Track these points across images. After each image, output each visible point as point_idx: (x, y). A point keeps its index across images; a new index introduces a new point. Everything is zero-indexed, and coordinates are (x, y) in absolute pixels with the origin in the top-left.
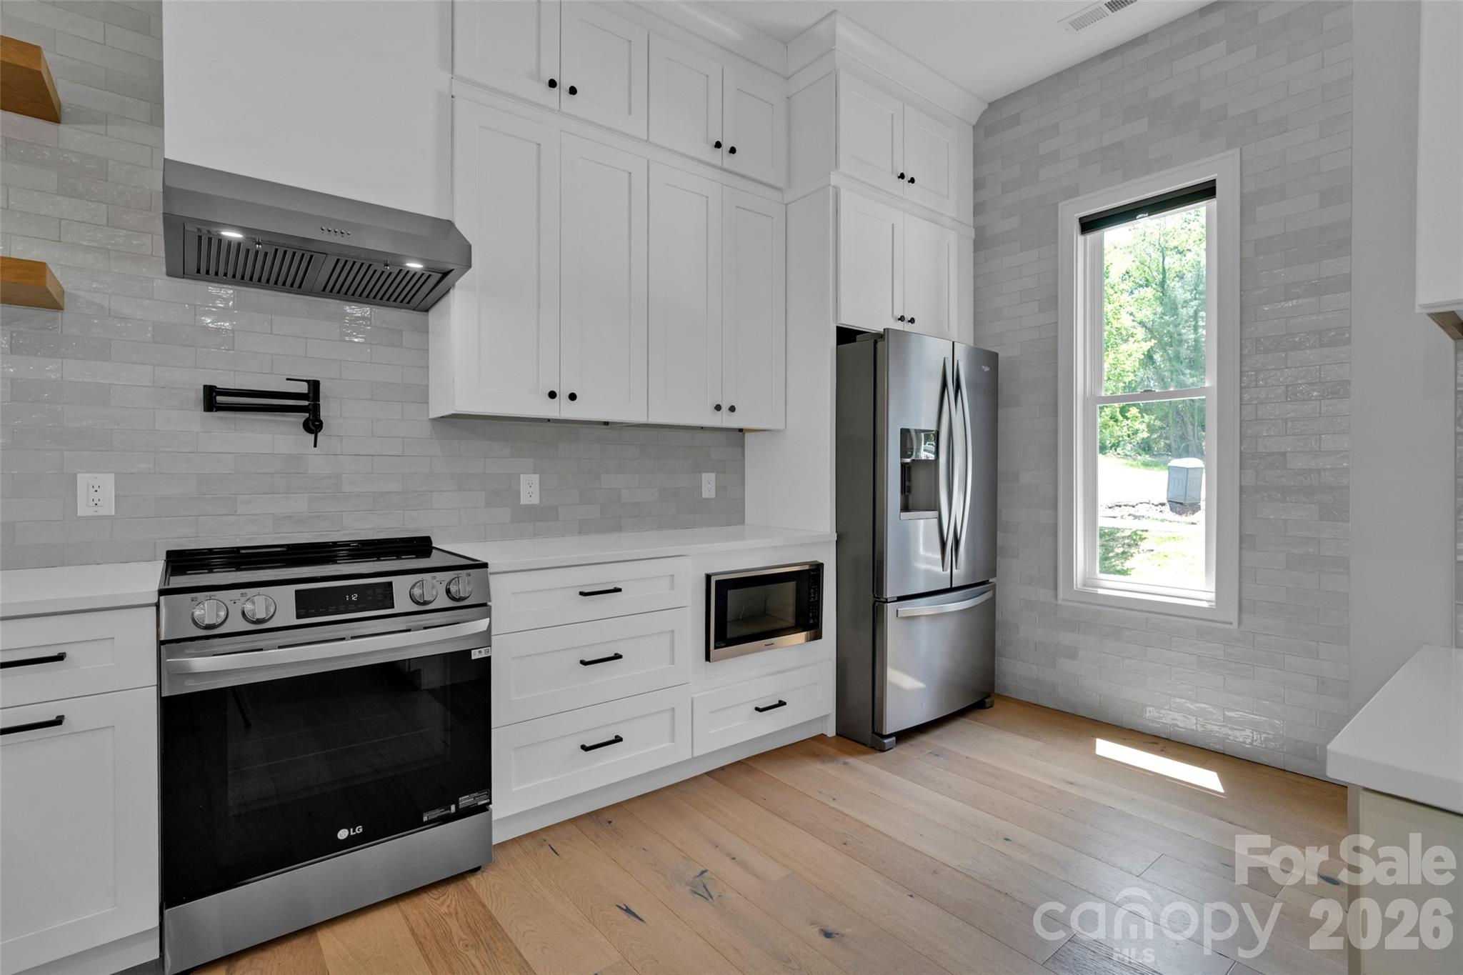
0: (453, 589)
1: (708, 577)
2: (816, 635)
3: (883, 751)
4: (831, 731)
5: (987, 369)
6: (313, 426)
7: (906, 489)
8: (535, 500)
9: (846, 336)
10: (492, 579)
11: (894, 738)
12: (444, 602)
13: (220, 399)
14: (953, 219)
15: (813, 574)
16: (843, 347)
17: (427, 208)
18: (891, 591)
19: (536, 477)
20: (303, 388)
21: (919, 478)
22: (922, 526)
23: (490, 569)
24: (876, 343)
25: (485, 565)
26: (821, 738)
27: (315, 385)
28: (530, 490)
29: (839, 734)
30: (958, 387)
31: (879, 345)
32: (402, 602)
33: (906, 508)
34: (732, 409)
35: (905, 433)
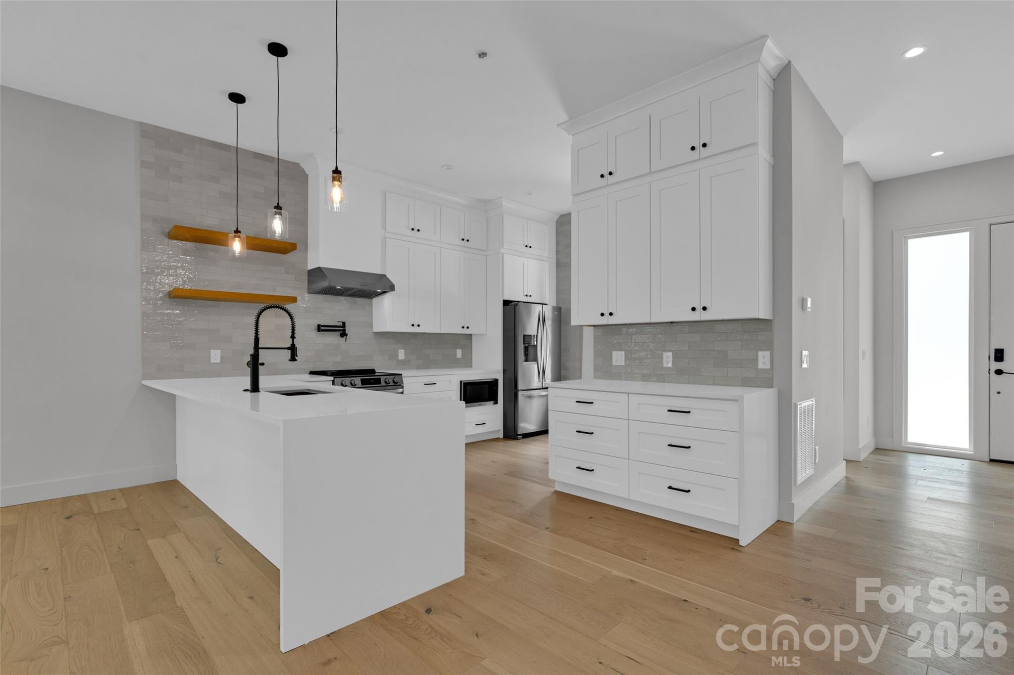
0: (395, 380)
1: (461, 382)
2: (496, 403)
3: (518, 440)
4: (501, 436)
5: (556, 313)
6: (344, 334)
7: (526, 355)
8: (403, 358)
9: (506, 303)
10: (403, 379)
11: (521, 436)
12: (392, 384)
13: (322, 328)
14: (547, 257)
15: (495, 382)
16: (505, 307)
17: (378, 271)
18: (520, 387)
19: (403, 351)
20: (341, 324)
21: (531, 350)
22: (533, 367)
23: (403, 376)
24: (515, 307)
25: (401, 375)
26: (499, 438)
27: (344, 323)
28: (401, 355)
29: (504, 437)
30: (544, 321)
31: (516, 307)
32: (383, 383)
33: (526, 360)
34: (468, 328)
35: (525, 336)
